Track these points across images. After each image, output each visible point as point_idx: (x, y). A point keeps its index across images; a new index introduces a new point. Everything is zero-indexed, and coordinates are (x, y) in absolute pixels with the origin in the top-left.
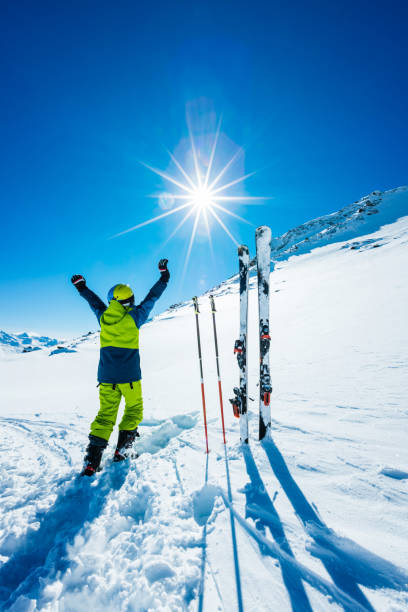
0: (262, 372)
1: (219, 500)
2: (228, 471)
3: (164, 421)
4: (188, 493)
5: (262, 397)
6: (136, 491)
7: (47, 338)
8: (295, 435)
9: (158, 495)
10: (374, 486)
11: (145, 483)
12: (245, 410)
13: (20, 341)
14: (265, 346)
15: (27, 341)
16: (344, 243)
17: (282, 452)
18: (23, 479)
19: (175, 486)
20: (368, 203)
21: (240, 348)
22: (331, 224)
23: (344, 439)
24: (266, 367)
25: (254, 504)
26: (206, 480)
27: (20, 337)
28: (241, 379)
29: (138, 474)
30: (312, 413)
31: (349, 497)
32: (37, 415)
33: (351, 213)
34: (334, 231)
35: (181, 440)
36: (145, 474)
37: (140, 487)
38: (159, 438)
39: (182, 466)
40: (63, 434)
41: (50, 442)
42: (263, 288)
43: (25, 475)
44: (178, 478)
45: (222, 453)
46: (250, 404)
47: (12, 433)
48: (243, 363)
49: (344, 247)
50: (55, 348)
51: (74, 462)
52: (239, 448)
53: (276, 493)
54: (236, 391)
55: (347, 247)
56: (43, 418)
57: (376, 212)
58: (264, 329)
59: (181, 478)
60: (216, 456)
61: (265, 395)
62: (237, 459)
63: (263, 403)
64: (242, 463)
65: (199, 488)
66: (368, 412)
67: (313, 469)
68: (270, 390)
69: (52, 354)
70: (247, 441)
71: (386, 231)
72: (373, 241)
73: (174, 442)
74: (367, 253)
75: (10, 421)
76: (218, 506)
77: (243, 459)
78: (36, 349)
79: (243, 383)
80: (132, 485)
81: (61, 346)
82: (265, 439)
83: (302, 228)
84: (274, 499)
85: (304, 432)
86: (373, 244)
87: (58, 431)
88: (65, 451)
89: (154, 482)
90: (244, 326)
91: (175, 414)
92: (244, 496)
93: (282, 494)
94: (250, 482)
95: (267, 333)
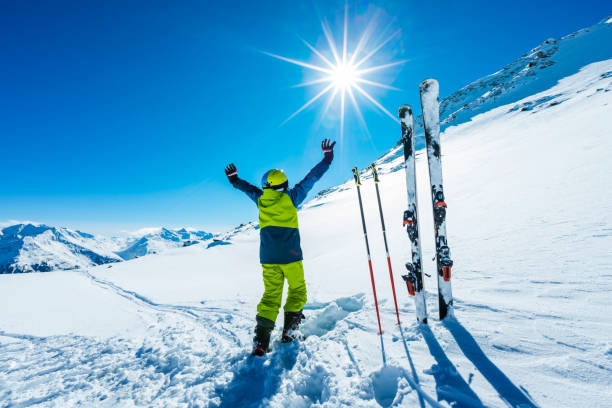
0: (438, 245)
1: (402, 381)
2: (408, 352)
3: (328, 304)
4: (366, 374)
5: (440, 273)
6: (309, 371)
7: (203, 233)
8: (484, 313)
9: (334, 375)
10: (602, 367)
11: (317, 364)
12: (420, 287)
13: (180, 237)
14: (439, 215)
15: (186, 236)
16: (512, 105)
17: (472, 333)
18: (198, 359)
19: (350, 367)
20: (541, 55)
21: (410, 219)
22: (494, 85)
23: (549, 316)
24: (443, 238)
25: (447, 386)
26: (384, 361)
27: (179, 232)
28: (414, 254)
29: (309, 356)
30: (499, 291)
31: (568, 380)
32: (202, 303)
33: (518, 69)
34: (499, 93)
35: (348, 322)
36: (316, 354)
37: (313, 367)
38: (324, 320)
39: (355, 347)
40: (229, 319)
41: (218, 325)
42: (432, 150)
43: (200, 355)
44: (352, 359)
45: (398, 334)
46: (426, 281)
47: (182, 318)
48: (414, 235)
49: (512, 110)
50: (211, 241)
51: (243, 343)
52: (418, 328)
53: (471, 375)
54: (408, 267)
55: (516, 109)
56: (208, 305)
57: (551, 63)
58: (438, 196)
59: (356, 359)
60: (392, 337)
61: (445, 268)
62: (417, 339)
63: (442, 279)
64: (423, 343)
65: (378, 369)
66: (574, 286)
67: (513, 350)
68: (451, 264)
69: (209, 246)
70: (425, 321)
71: (565, 84)
72: (550, 98)
73: (342, 325)
74: (544, 112)
75: (180, 308)
76: (402, 387)
77: (423, 339)
78: (194, 242)
79: (416, 258)
80: (304, 365)
81: (217, 238)
82: (447, 319)
83: (460, 93)
84: (470, 380)
85: (496, 311)
86: (549, 102)
87: (224, 316)
88: (232, 334)
89: (327, 362)
90: (412, 195)
91: (339, 296)
92: (432, 378)
93: (478, 375)
94: (436, 363)
95: (442, 200)
